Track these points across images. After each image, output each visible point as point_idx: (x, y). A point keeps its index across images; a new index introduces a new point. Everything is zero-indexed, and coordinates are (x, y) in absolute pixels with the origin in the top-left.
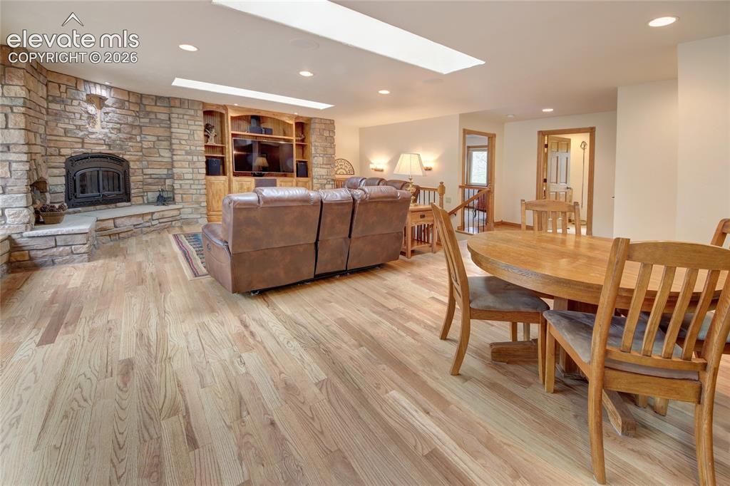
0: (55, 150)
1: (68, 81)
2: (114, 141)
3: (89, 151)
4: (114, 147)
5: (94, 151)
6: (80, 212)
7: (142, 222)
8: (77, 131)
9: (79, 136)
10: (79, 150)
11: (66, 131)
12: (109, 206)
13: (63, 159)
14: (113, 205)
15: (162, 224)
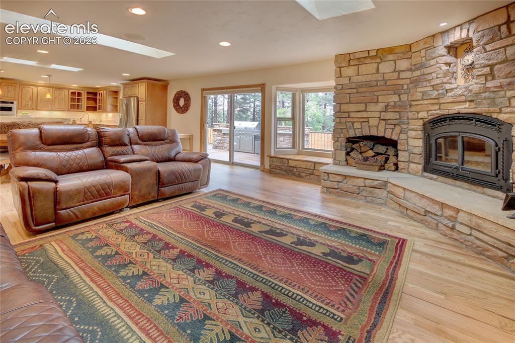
0: (414, 114)
1: (424, 44)
2: (477, 94)
3: (446, 112)
4: (479, 104)
5: (451, 112)
6: (435, 180)
7: (439, 213)
8: (431, 93)
9: (432, 97)
10: (436, 112)
11: (424, 93)
12: (473, 187)
13: (421, 123)
14: (480, 189)
15: (479, 243)
